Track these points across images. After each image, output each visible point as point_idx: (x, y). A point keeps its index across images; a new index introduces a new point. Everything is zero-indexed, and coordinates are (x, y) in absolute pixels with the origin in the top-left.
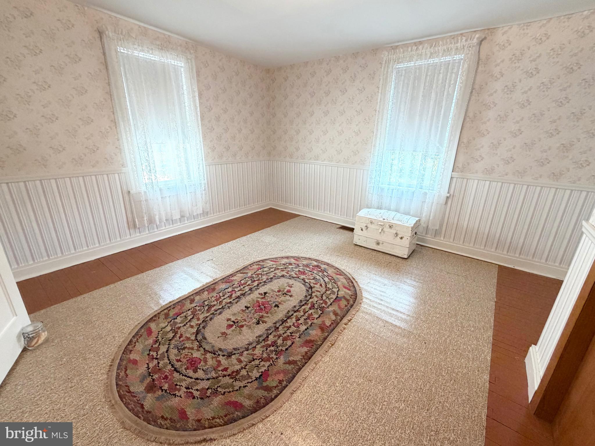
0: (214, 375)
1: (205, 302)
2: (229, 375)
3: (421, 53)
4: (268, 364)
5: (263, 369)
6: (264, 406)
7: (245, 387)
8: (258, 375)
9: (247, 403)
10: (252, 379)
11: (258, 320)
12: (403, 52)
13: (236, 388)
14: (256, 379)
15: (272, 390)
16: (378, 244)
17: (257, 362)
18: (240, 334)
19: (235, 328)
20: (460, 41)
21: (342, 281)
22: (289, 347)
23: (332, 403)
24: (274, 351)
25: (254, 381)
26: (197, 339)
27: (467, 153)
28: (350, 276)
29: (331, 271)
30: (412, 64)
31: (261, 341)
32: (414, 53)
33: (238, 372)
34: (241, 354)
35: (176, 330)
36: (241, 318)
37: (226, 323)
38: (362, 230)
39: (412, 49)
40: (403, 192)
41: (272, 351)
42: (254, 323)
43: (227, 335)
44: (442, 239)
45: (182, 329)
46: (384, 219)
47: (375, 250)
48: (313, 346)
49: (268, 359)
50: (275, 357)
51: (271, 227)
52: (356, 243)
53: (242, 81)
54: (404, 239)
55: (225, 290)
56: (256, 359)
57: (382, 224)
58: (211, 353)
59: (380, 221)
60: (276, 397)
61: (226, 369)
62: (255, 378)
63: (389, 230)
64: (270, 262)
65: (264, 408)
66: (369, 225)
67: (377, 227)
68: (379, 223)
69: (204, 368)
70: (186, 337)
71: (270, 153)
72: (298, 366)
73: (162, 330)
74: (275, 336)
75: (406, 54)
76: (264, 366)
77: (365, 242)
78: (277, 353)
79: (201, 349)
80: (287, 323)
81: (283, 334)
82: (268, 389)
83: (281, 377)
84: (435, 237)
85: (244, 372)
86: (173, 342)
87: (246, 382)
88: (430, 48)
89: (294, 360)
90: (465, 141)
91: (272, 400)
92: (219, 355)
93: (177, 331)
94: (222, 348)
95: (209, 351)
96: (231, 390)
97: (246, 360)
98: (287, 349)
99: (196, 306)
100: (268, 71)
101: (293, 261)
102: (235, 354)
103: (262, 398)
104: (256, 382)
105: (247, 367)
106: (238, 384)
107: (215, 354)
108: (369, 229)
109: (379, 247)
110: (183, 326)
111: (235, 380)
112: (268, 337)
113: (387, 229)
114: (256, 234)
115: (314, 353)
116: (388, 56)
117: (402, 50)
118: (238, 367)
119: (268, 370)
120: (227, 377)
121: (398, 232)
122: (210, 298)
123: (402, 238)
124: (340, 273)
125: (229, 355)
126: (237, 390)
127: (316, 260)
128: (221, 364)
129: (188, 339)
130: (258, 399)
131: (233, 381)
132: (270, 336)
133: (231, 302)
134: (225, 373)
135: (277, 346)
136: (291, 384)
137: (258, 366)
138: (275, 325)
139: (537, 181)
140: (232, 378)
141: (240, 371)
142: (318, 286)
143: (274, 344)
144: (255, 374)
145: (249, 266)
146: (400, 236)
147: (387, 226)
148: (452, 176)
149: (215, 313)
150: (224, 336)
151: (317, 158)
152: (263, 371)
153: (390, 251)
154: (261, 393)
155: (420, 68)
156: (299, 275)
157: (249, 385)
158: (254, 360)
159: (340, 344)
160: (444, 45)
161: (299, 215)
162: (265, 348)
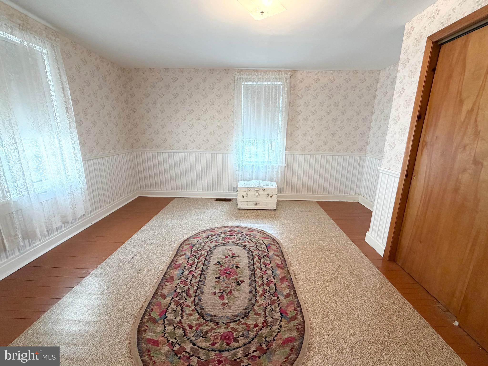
0: (254, 334)
1: (177, 291)
2: (263, 327)
3: (260, 77)
4: (276, 305)
5: (278, 309)
6: (304, 329)
7: (281, 326)
8: (279, 314)
9: (294, 334)
10: (278, 319)
11: (236, 282)
12: (249, 75)
13: (277, 331)
14: (282, 318)
15: (297, 317)
16: (256, 204)
17: (269, 308)
18: (236, 298)
19: (227, 296)
20: (281, 74)
21: (258, 235)
22: (276, 288)
23: (330, 303)
24: (271, 295)
25: (281, 319)
26: (208, 320)
27: (291, 139)
28: (260, 230)
29: (244, 231)
30: (255, 83)
31: (255, 294)
32: (256, 76)
33: (265, 321)
34: (253, 309)
35: (179, 325)
36: (223, 287)
37: (216, 297)
38: (243, 197)
39: (254, 74)
40: (259, 167)
41: (269, 296)
42: (236, 286)
43: (227, 304)
44: (285, 193)
45: (183, 321)
46: (258, 186)
47: (254, 209)
48: (287, 280)
49: (273, 302)
50: (275, 298)
51: (161, 212)
52: (240, 208)
53: (90, 72)
54: (273, 197)
55: (182, 274)
56: (267, 306)
57: (258, 190)
58: (232, 322)
59: (256, 188)
60: (303, 319)
61: (256, 326)
62: (280, 318)
63: (263, 193)
64: (194, 239)
65: (305, 330)
66: (248, 193)
67: (254, 193)
68: (255, 190)
69: (240, 335)
70: (196, 324)
71: (132, 145)
72: (293, 295)
73: (165, 334)
74: (260, 286)
75: (250, 76)
76: (275, 307)
77: (247, 205)
78: (273, 295)
79: (220, 325)
80: (257, 274)
81: (263, 282)
82: (294, 318)
83: (292, 307)
84: (281, 192)
85: (269, 319)
86: (189, 335)
87: (278, 323)
88: (265, 75)
89: (287, 294)
90: (289, 132)
91: (304, 322)
92: (239, 320)
93: (182, 325)
94: (235, 314)
95: (229, 322)
96: (276, 334)
97: (261, 311)
98: (276, 290)
99: (173, 298)
100: (123, 69)
101: (211, 233)
102: (249, 312)
103: (297, 326)
104: (283, 320)
105: (267, 315)
106: (275, 328)
107: (235, 321)
108: (248, 195)
109: (257, 206)
110: (182, 318)
111: (270, 327)
112: (256, 289)
113: (261, 193)
114: (153, 221)
115: (293, 283)
116: (239, 75)
117: (248, 74)
118: (261, 319)
119: (281, 308)
120: (263, 329)
121: (269, 193)
122: (177, 286)
123: (271, 197)
124: (251, 230)
125: (247, 315)
126: (279, 332)
127: (226, 227)
128: (249, 324)
129: (200, 325)
130: (296, 328)
131: (270, 329)
132: (257, 288)
133: (199, 280)
134: (258, 328)
135: (268, 291)
136: (302, 307)
137: (273, 310)
138: (251, 280)
139: (324, 153)
140: (267, 327)
141: (266, 320)
142: (247, 243)
143: (265, 291)
144: (277, 315)
145: (181, 249)
146: (270, 196)
147: (261, 191)
148: (286, 153)
149: (197, 294)
150: (226, 305)
151: (185, 147)
152: (279, 310)
153: (265, 207)
154: (293, 323)
155: (260, 86)
156: (228, 241)
157: (281, 323)
158: (266, 308)
159: (298, 271)
160: (272, 75)
161: (175, 198)
162: (263, 297)
